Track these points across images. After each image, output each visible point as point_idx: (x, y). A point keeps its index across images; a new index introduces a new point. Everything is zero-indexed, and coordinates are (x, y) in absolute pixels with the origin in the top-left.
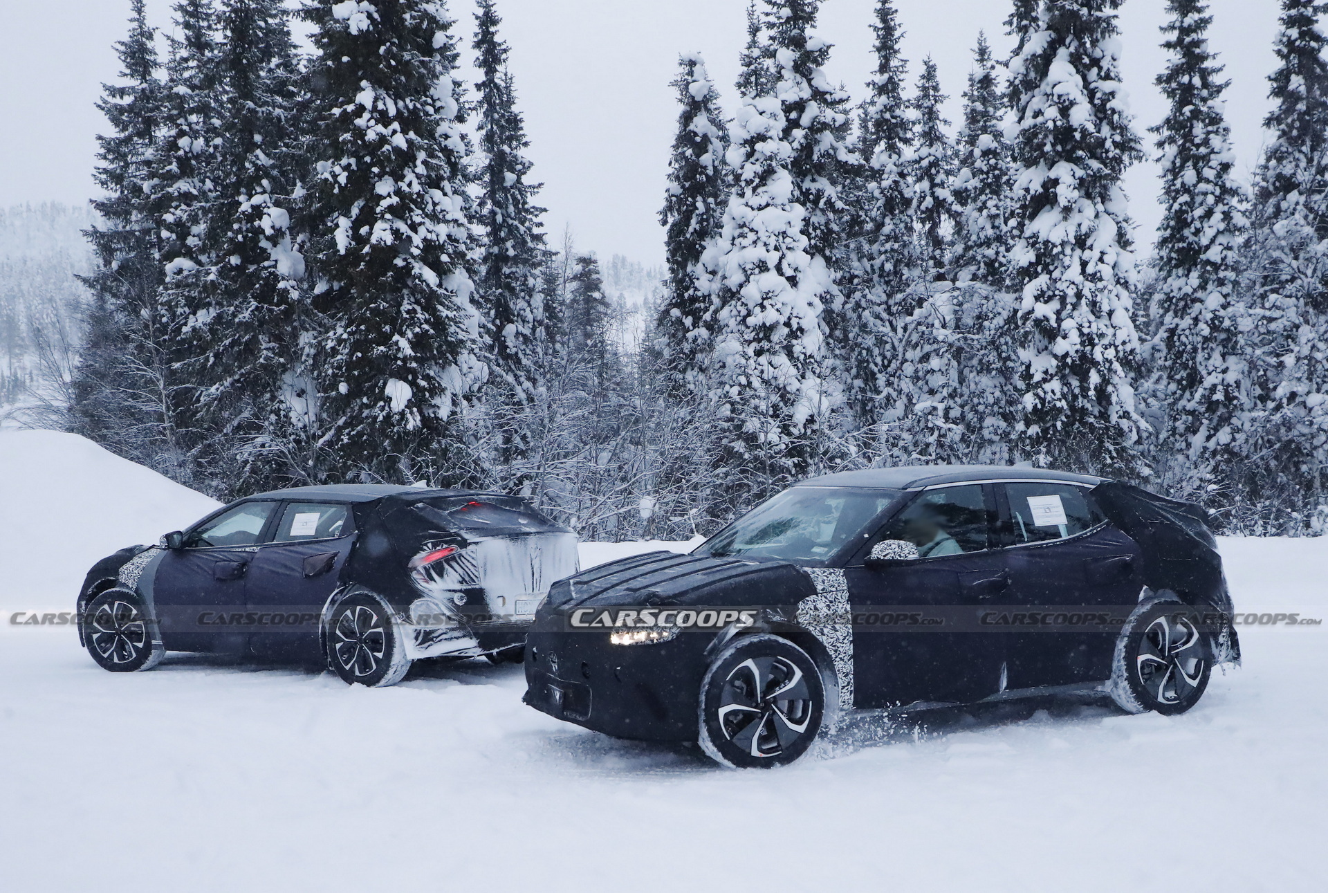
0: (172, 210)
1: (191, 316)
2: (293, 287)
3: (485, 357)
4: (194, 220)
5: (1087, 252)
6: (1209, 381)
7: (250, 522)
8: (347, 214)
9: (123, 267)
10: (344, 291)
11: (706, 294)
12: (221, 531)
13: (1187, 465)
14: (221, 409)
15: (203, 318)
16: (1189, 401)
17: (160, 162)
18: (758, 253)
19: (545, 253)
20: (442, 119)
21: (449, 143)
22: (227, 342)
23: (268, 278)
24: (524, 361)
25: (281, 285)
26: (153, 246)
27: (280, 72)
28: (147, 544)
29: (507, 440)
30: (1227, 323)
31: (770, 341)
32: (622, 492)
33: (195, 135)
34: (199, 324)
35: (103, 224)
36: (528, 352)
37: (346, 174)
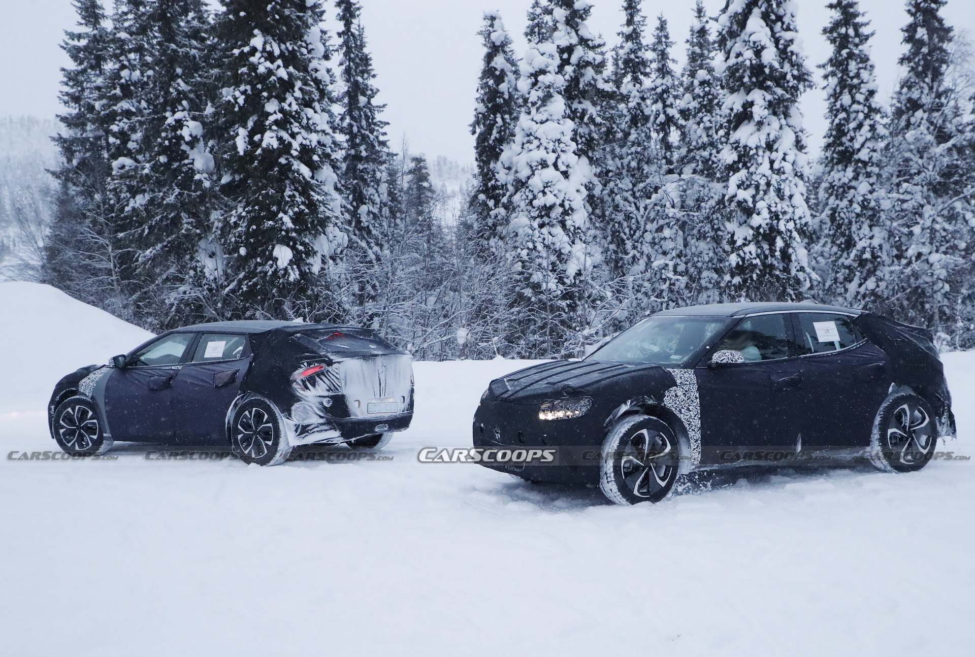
0: (116, 122)
1: (132, 199)
2: (206, 179)
3: (345, 229)
4: (133, 129)
5: (774, 154)
6: (860, 245)
7: (175, 348)
8: (244, 126)
9: (83, 163)
10: (243, 181)
11: (504, 183)
12: (154, 354)
13: (845, 304)
14: (154, 267)
15: (140, 201)
16: (846, 259)
17: (107, 87)
18: (540, 154)
19: (388, 154)
20: (313, 58)
21: (319, 75)
22: (158, 218)
23: (187, 171)
24: (374, 232)
25: (197, 177)
26: (102, 148)
27: (195, 23)
28: (100, 364)
29: (362, 289)
30: (873, 204)
31: (549, 217)
32: (444, 325)
33: (133, 68)
34: (137, 205)
35: (66, 132)
36: (377, 225)
37: (243, 97)
